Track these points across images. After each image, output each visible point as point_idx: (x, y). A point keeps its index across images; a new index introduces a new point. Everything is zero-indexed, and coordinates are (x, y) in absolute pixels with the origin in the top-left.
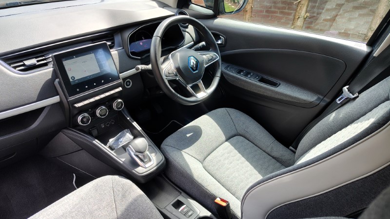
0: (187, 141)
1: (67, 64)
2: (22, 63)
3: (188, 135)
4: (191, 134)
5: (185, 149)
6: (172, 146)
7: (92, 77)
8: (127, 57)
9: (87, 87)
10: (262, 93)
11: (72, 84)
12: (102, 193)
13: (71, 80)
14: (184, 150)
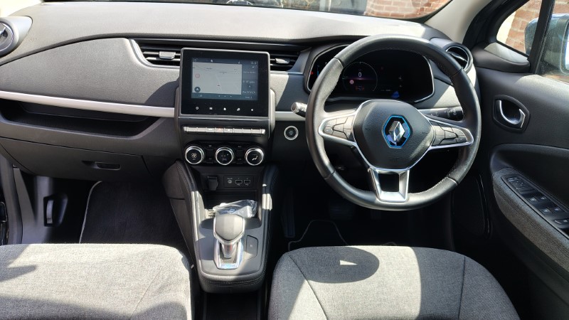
0: (332, 272)
1: (198, 68)
2: (157, 53)
3: (343, 263)
4: (353, 264)
5: (316, 280)
6: (298, 262)
7: (225, 98)
8: (302, 89)
9: (211, 108)
10: (556, 260)
11: (193, 97)
12: (146, 267)
13: (194, 91)
14: (312, 282)
